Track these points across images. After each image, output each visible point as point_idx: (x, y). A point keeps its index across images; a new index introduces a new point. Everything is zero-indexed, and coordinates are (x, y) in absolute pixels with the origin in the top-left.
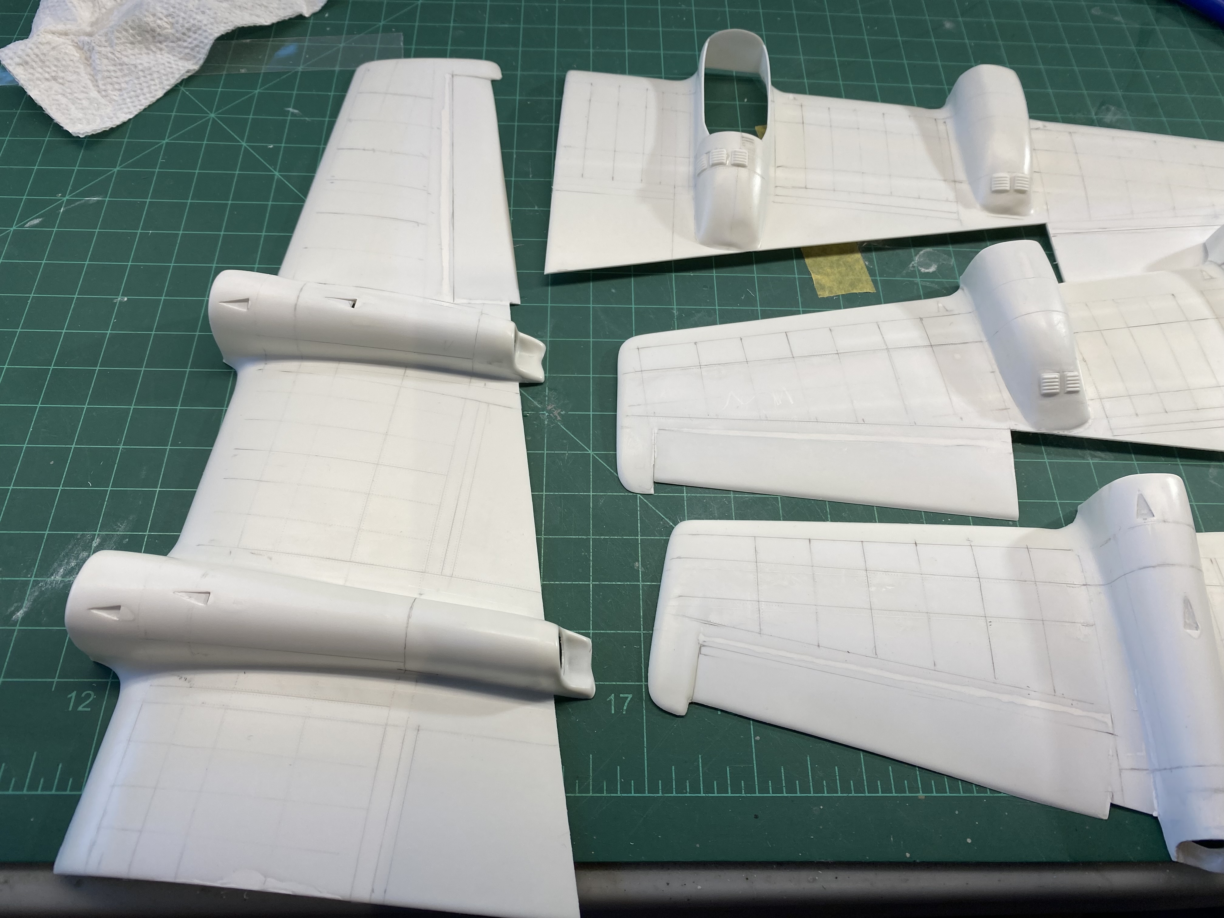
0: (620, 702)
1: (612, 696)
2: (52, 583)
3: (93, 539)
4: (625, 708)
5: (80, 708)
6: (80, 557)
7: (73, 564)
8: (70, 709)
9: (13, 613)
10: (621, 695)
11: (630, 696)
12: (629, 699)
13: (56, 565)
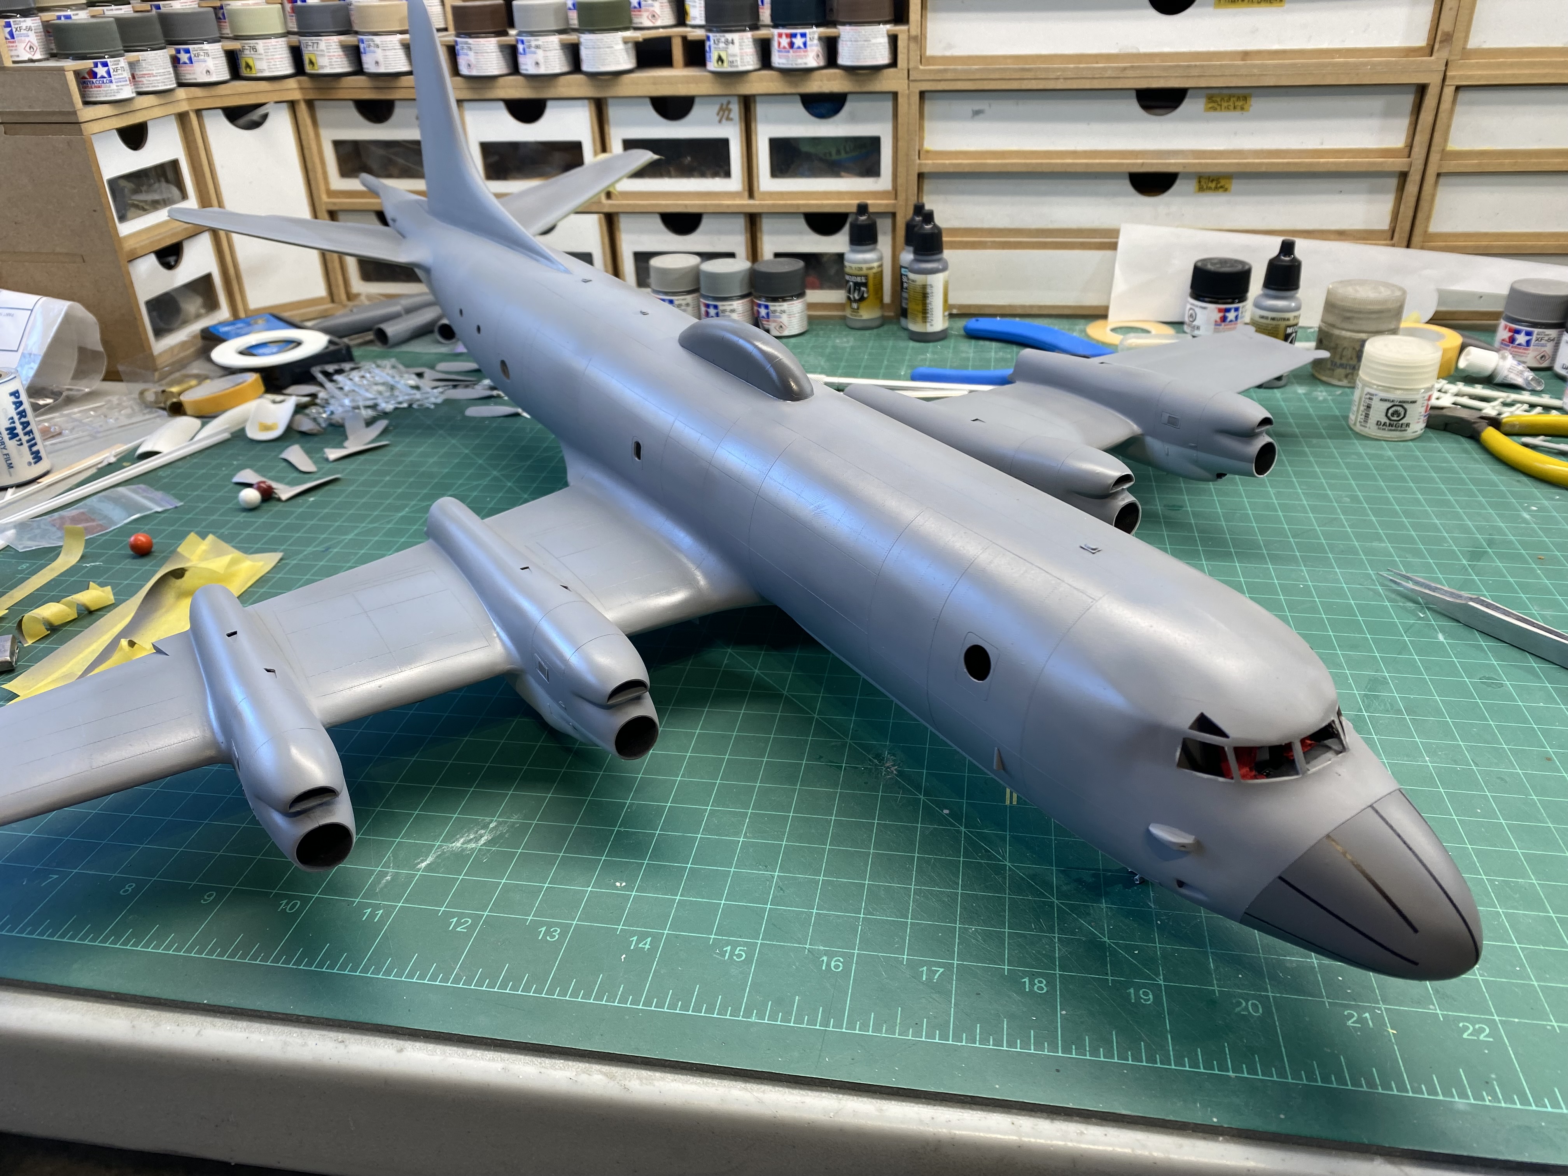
0: (932, 973)
1: (925, 968)
2: (452, 847)
3: (491, 822)
4: (936, 977)
5: (458, 929)
6: (479, 832)
7: (472, 837)
8: (450, 929)
9: (419, 863)
10: (934, 969)
11: (941, 970)
13: (458, 836)
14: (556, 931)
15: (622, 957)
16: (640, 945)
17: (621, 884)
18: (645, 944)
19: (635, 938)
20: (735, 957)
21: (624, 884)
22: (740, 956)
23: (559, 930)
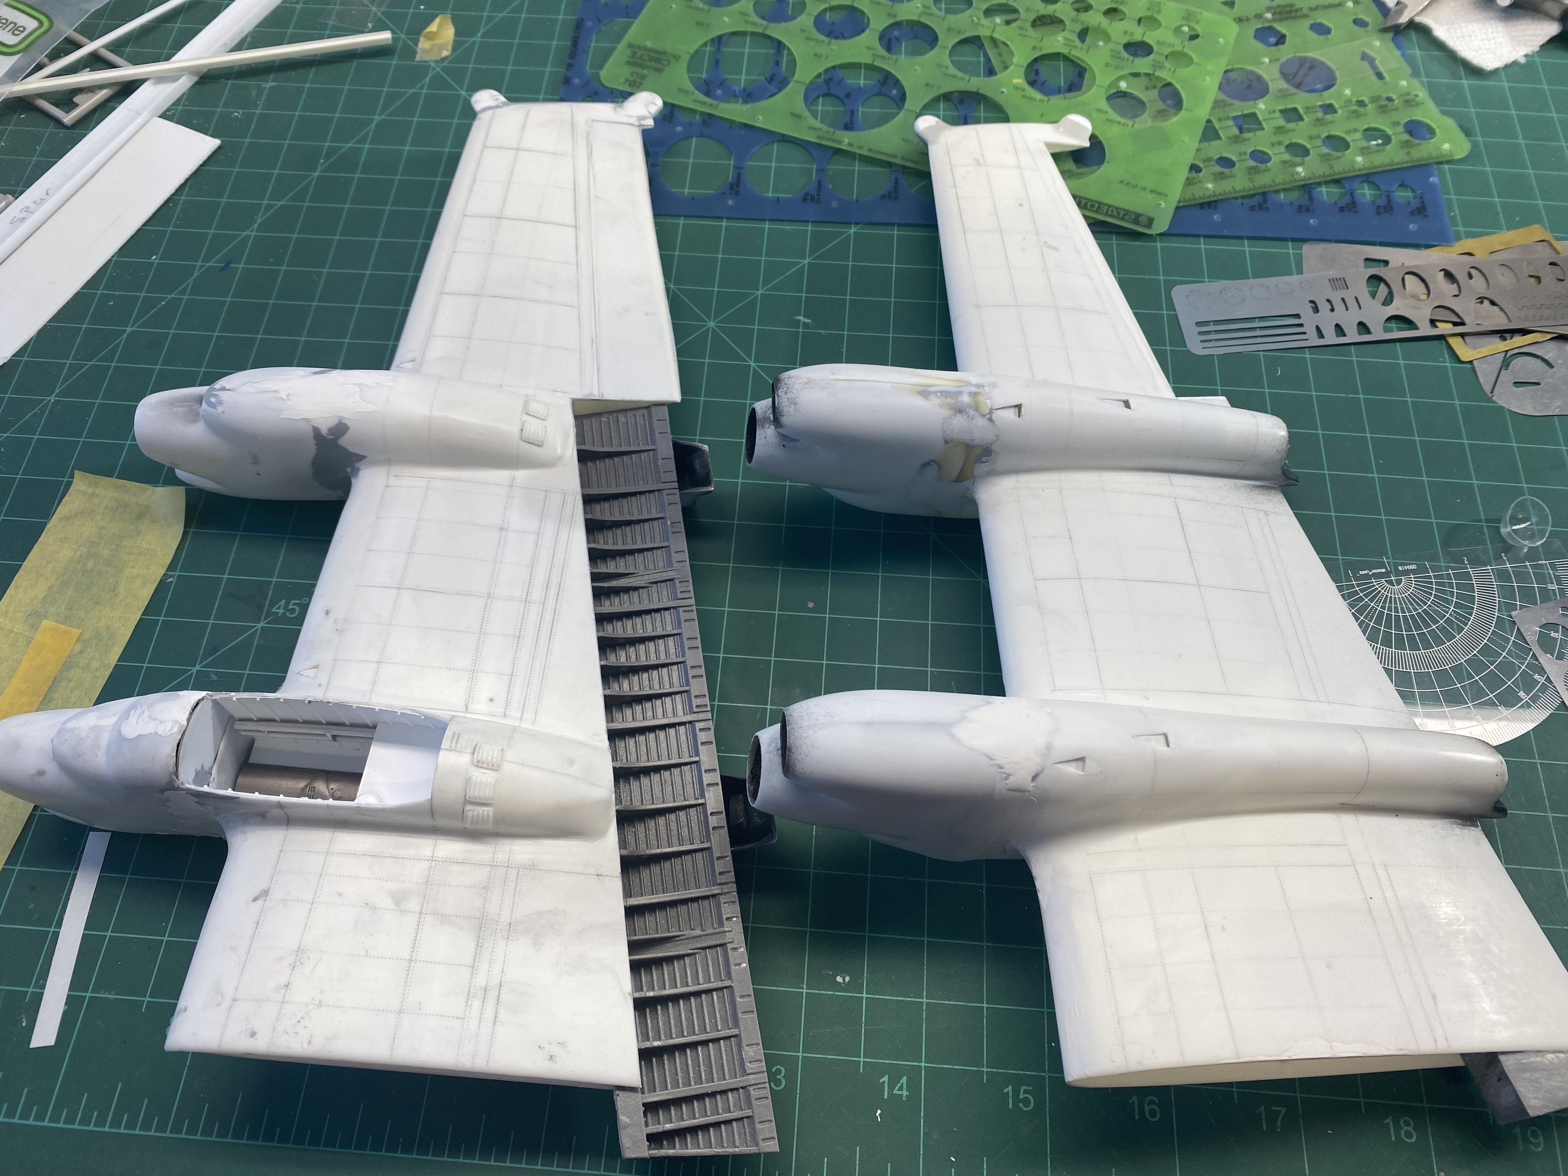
0: (1272, 1116)
1: (1262, 1108)
4: (1279, 1124)
10: (1273, 1108)
11: (1283, 1110)
12: (1282, 1113)
14: (779, 1072)
15: (877, 1115)
16: (895, 1092)
17: (844, 980)
18: (901, 1089)
19: (885, 1079)
20: (1021, 1105)
21: (847, 979)
22: (1026, 1102)
23: (783, 1071)
